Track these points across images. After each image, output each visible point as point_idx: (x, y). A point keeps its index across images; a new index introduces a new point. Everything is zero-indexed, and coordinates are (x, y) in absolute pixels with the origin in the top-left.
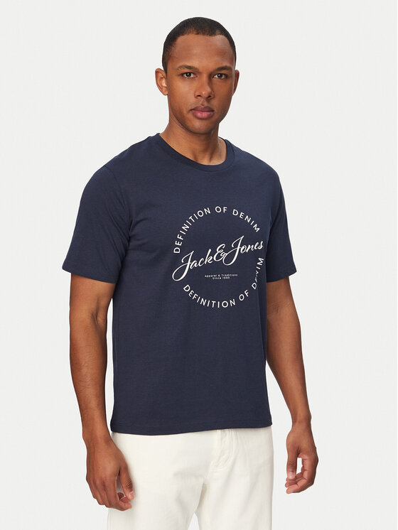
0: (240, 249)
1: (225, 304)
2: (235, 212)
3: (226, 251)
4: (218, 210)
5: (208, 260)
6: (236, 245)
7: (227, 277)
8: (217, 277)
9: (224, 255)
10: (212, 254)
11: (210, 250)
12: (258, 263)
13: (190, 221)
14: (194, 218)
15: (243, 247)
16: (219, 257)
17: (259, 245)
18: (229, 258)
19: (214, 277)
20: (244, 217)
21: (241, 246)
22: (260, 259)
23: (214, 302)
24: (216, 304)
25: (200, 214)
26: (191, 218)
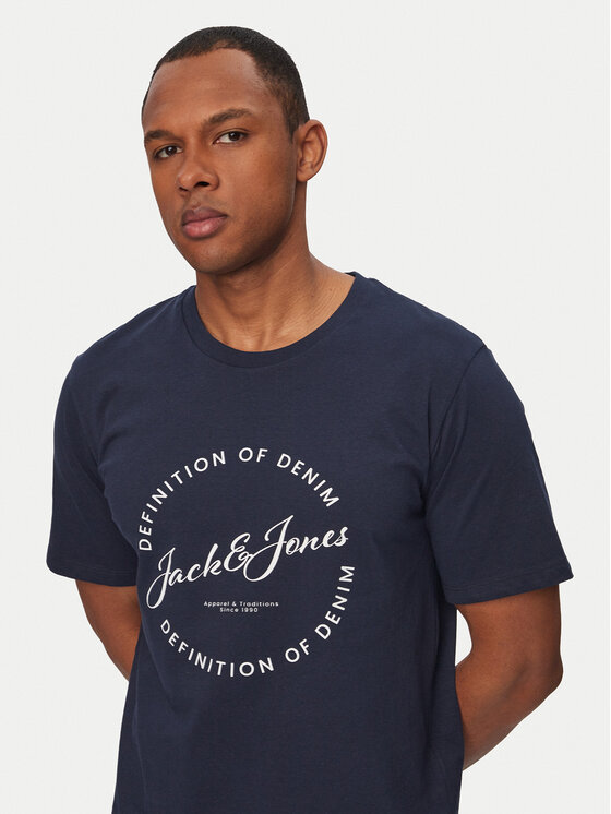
0: (284, 546)
1: (246, 669)
2: (284, 461)
3: (251, 548)
4: (246, 455)
5: (211, 568)
6: (275, 537)
7: (251, 607)
8: (230, 607)
9: (247, 559)
10: (220, 556)
11: (215, 547)
12: (342, 579)
13: (173, 482)
14: (183, 475)
15: (292, 542)
16: (235, 562)
17: (337, 536)
18: (258, 566)
19: (224, 607)
20: (303, 470)
21: (287, 539)
22: (343, 568)
23: (221, 663)
24: (226, 669)
25: (201, 465)
26: (176, 475)
